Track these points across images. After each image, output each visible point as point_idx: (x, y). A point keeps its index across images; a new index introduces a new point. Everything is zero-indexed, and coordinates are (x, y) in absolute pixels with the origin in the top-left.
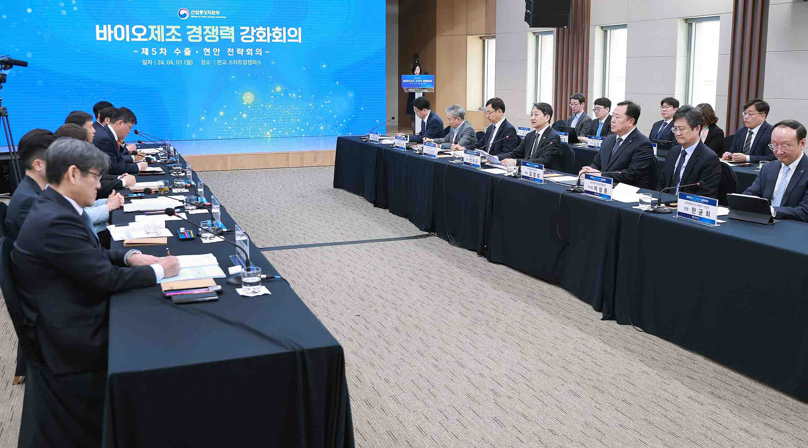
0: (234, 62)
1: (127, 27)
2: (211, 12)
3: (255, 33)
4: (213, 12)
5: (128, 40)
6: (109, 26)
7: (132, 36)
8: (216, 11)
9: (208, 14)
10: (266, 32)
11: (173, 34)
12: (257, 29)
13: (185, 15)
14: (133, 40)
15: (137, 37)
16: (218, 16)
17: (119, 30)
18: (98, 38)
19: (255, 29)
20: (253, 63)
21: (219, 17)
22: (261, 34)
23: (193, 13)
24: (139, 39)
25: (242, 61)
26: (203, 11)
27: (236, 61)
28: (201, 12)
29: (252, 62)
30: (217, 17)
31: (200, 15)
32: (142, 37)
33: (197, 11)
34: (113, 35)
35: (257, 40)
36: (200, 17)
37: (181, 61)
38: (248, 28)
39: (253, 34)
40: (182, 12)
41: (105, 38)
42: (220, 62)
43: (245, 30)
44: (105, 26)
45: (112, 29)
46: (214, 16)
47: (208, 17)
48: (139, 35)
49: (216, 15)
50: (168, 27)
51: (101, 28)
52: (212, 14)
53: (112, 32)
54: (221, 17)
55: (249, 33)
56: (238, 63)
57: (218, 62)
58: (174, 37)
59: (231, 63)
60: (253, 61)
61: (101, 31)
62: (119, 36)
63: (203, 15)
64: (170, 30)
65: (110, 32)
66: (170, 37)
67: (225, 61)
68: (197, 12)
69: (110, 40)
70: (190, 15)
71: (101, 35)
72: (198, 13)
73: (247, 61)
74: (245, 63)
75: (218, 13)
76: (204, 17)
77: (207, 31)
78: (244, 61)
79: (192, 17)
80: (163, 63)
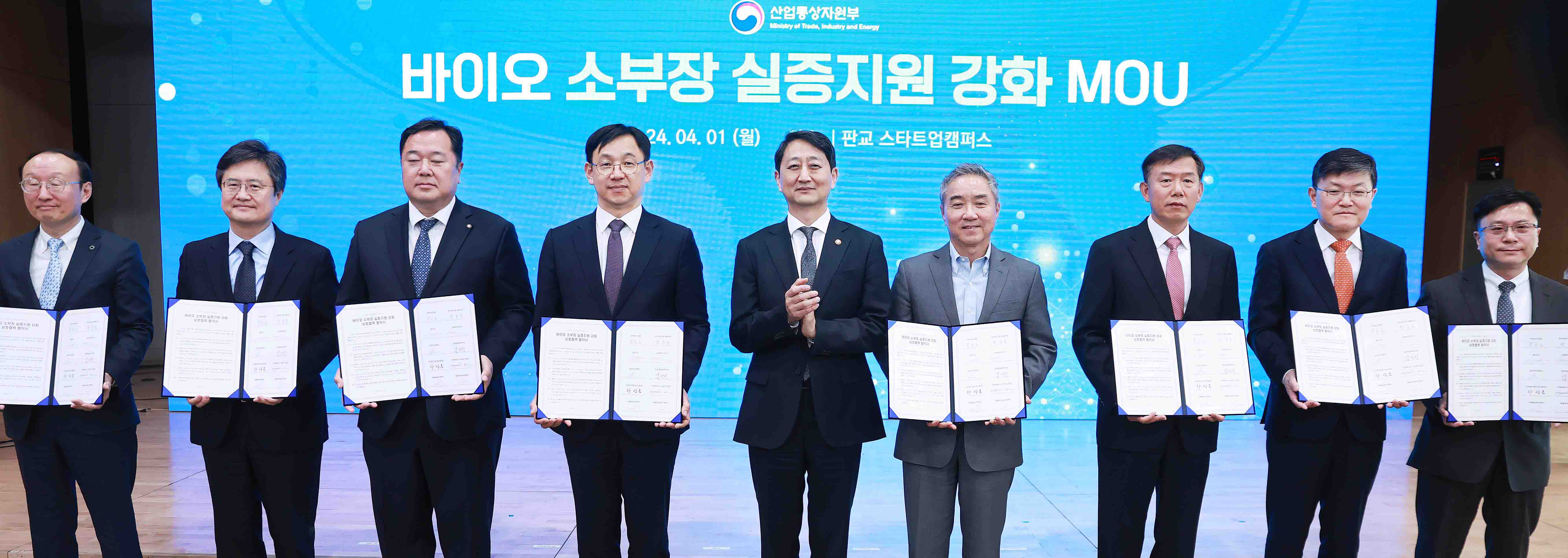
2: (832, 12)
4: (840, 11)
8: (849, 8)
9: (823, 16)
13: (751, 21)
16: (857, 21)
21: (855, 27)
23: (775, 14)
26: (808, 9)
28: (802, 11)
30: (849, 27)
31: (797, 21)
33: (790, 9)
36: (797, 26)
40: (743, 14)
46: (840, 22)
47: (824, 26)
49: (849, 21)
52: (836, 18)
54: (862, 27)
63: (808, 20)
68: (788, 12)
70: (768, 21)
72: (793, 15)
75: (854, 13)
76: (809, 27)
79: (773, 26)
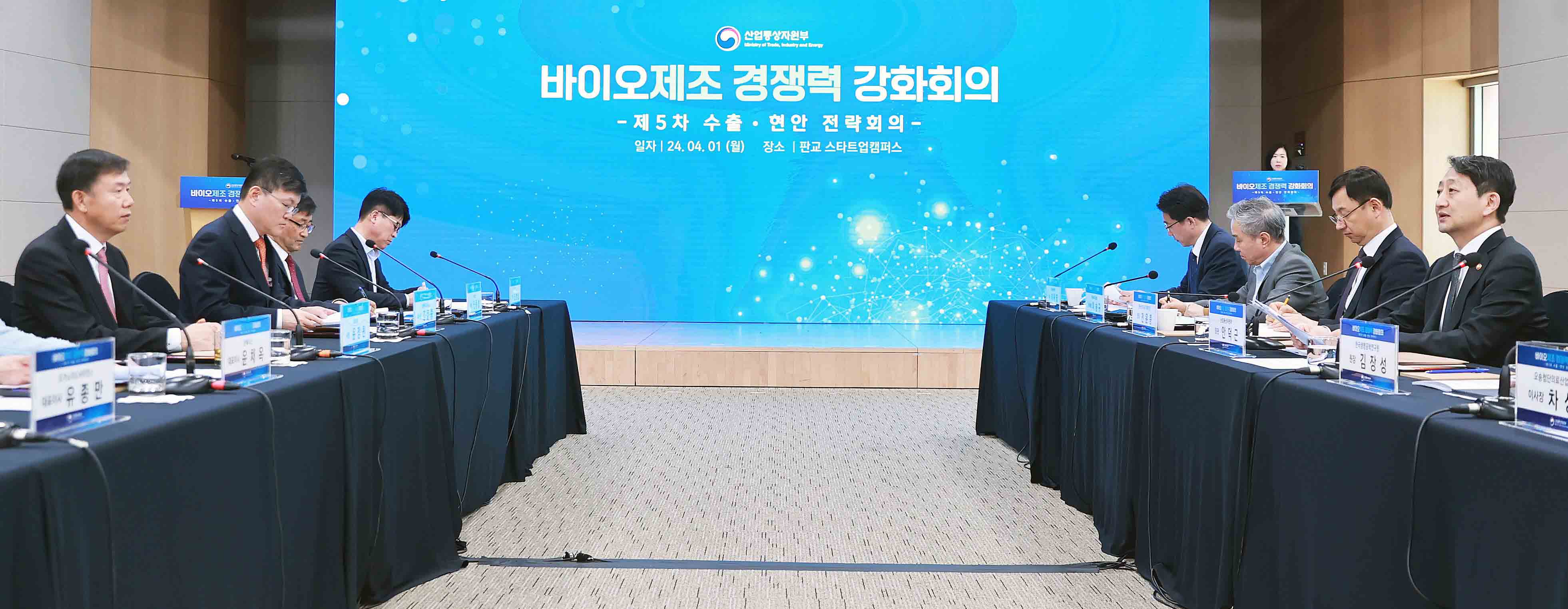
0: (838, 146)
1: (607, 68)
2: (789, 35)
3: (889, 81)
4: (794, 34)
5: (606, 97)
6: (569, 68)
7: (615, 88)
8: (801, 32)
9: (782, 38)
10: (914, 77)
11: (704, 84)
12: (894, 71)
13: (731, 42)
14: (617, 96)
15: (625, 91)
16: (807, 41)
17: (589, 76)
18: (545, 94)
19: (888, 71)
20: (882, 149)
21: (806, 45)
22: (903, 83)
23: (748, 37)
24: (631, 95)
25: (857, 144)
26: (772, 33)
27: (842, 144)
28: (768, 34)
29: (880, 148)
30: (801, 45)
31: (764, 41)
32: (637, 91)
33: (759, 33)
34: (575, 86)
35: (893, 97)
36: (764, 45)
37: (718, 143)
38: (872, 70)
39: (883, 82)
40: (725, 36)
41: (558, 94)
42: (805, 147)
43: (866, 74)
44: (560, 68)
45: (575, 74)
46: (795, 42)
47: (783, 45)
48: (631, 86)
49: (801, 41)
50: (692, 68)
51: (553, 73)
52: (792, 39)
53: (574, 80)
54: (811, 45)
55: (875, 81)
56: (847, 148)
57: (801, 147)
58: (704, 90)
59: (830, 148)
60: (882, 143)
61: (552, 79)
62: (589, 88)
63: (772, 40)
64: (697, 74)
65: (570, 80)
66: (697, 90)
67: (817, 145)
68: (757, 35)
69: (569, 97)
70: (743, 41)
71: (552, 87)
72: (761, 37)
73: (869, 144)
74: (865, 148)
75: (805, 35)
76: (773, 45)
77: (780, 77)
78: (862, 145)
79: (747, 45)
80: (679, 148)
